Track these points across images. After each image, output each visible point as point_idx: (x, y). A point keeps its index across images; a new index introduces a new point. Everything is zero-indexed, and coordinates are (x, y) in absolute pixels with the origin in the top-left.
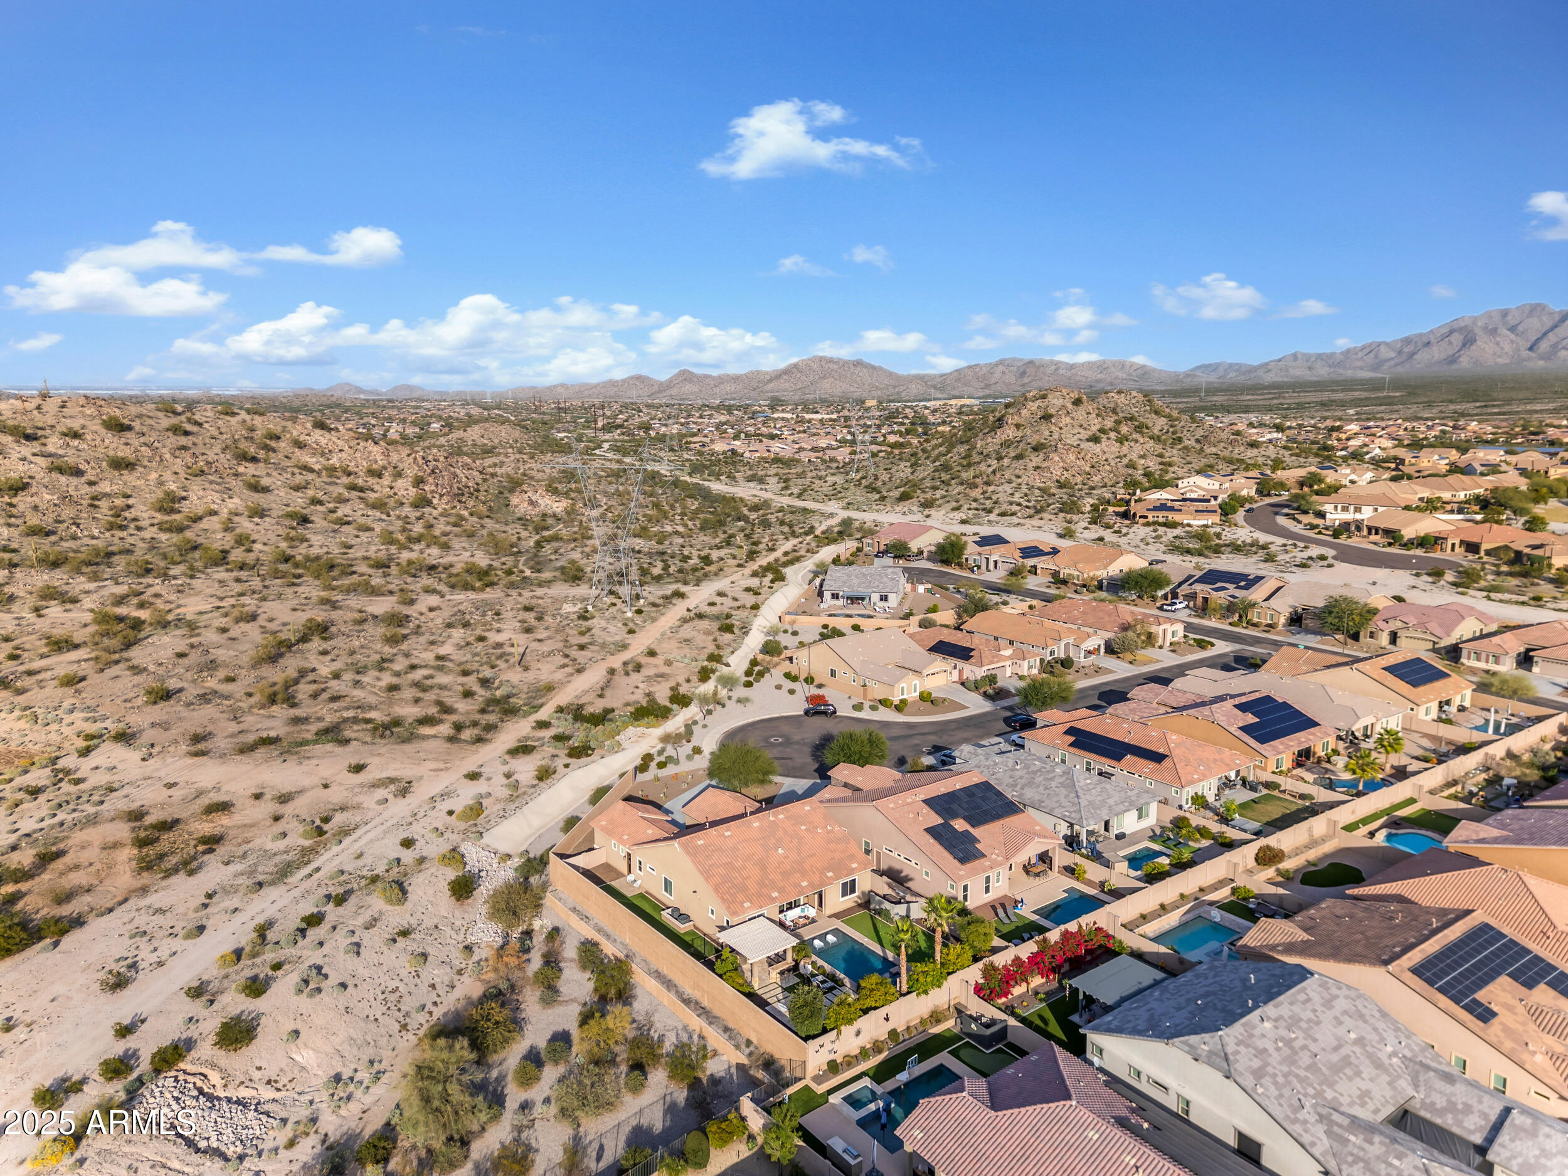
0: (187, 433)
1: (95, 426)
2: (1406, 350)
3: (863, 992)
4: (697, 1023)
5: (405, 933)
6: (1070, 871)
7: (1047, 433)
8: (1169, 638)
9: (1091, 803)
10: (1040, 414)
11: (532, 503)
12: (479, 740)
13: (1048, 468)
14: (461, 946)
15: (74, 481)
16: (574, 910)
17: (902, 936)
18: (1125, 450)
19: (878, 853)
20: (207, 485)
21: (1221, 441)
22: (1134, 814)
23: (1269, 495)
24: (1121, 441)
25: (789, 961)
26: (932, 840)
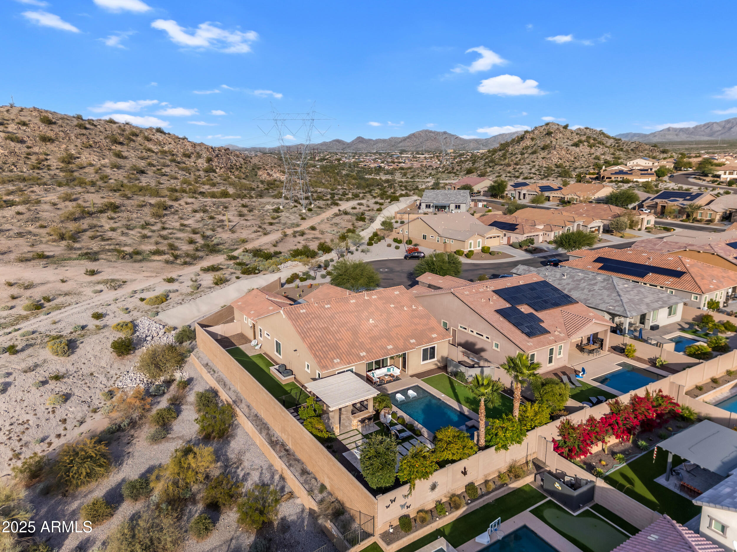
0: (86, 128)
1: (37, 121)
2: (727, 126)
3: (440, 444)
4: (279, 465)
5: (57, 378)
6: (620, 350)
7: (549, 142)
8: (645, 225)
9: (631, 300)
10: (545, 133)
11: (268, 174)
12: (185, 263)
13: (550, 158)
14: (107, 390)
15: (19, 145)
16: (206, 365)
17: (482, 390)
18: (593, 151)
19: (454, 331)
20: (92, 152)
21: (646, 150)
22: (666, 310)
23: (681, 170)
24: (591, 146)
25: (371, 411)
26: (502, 319)
